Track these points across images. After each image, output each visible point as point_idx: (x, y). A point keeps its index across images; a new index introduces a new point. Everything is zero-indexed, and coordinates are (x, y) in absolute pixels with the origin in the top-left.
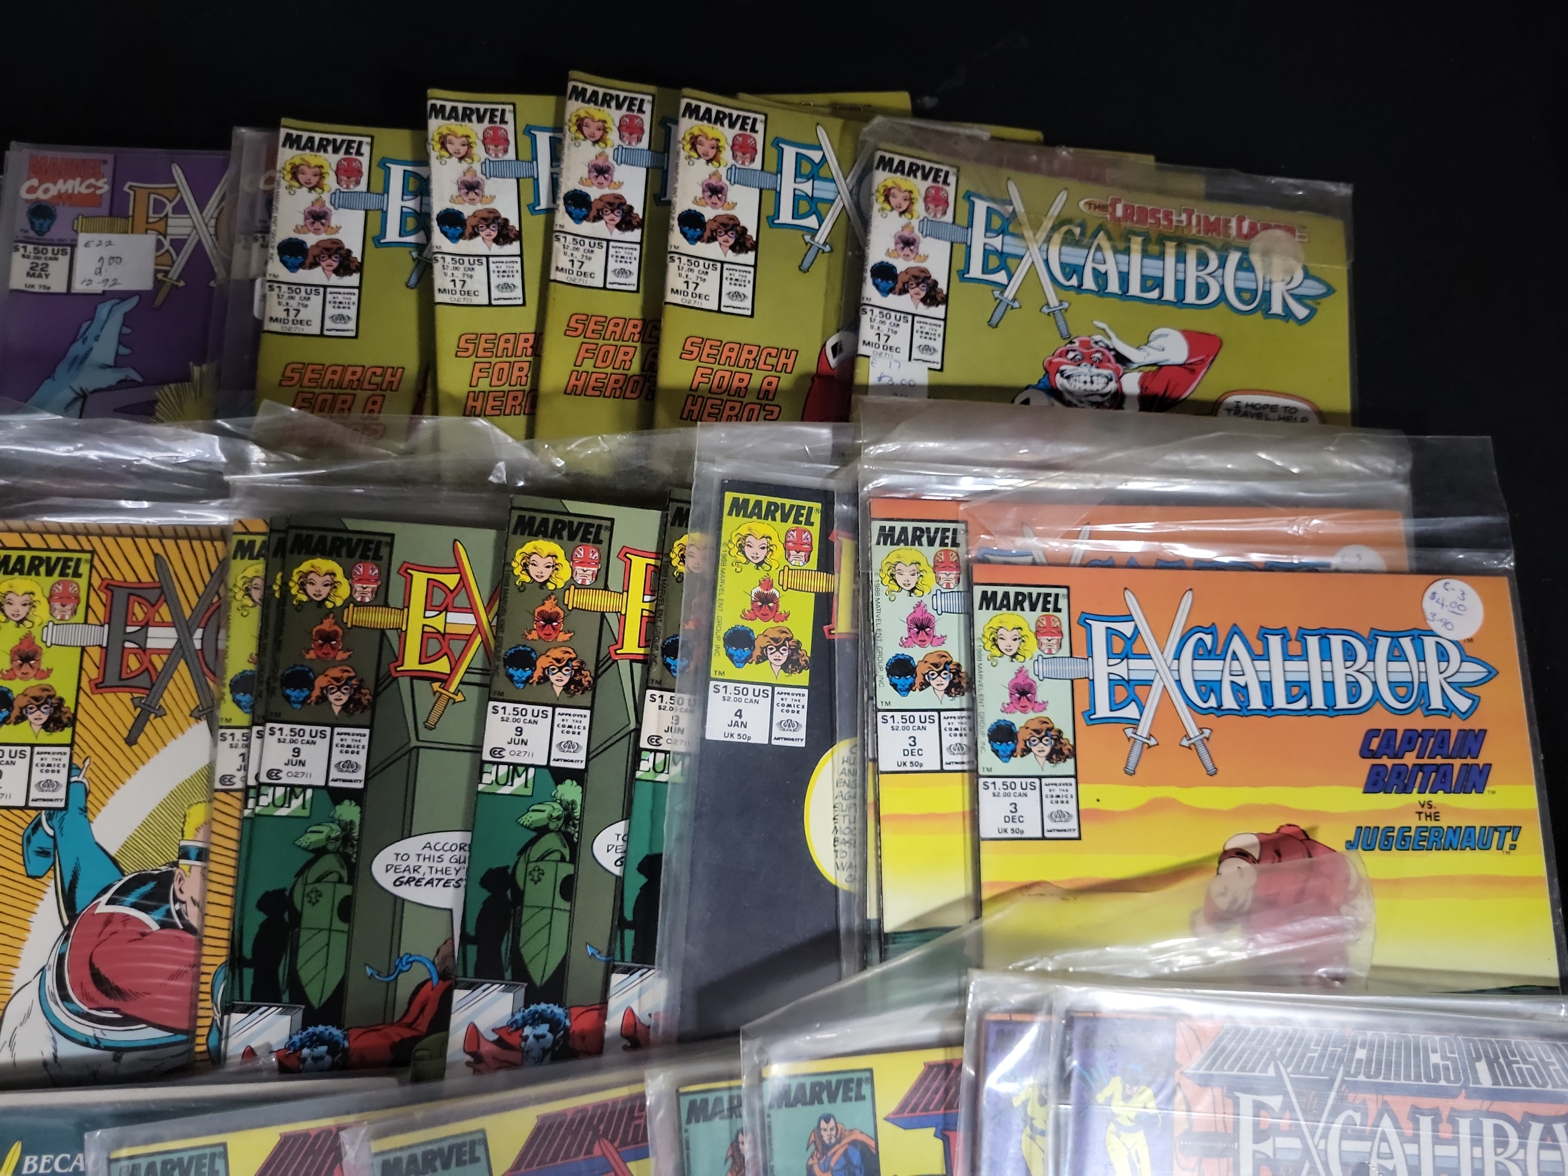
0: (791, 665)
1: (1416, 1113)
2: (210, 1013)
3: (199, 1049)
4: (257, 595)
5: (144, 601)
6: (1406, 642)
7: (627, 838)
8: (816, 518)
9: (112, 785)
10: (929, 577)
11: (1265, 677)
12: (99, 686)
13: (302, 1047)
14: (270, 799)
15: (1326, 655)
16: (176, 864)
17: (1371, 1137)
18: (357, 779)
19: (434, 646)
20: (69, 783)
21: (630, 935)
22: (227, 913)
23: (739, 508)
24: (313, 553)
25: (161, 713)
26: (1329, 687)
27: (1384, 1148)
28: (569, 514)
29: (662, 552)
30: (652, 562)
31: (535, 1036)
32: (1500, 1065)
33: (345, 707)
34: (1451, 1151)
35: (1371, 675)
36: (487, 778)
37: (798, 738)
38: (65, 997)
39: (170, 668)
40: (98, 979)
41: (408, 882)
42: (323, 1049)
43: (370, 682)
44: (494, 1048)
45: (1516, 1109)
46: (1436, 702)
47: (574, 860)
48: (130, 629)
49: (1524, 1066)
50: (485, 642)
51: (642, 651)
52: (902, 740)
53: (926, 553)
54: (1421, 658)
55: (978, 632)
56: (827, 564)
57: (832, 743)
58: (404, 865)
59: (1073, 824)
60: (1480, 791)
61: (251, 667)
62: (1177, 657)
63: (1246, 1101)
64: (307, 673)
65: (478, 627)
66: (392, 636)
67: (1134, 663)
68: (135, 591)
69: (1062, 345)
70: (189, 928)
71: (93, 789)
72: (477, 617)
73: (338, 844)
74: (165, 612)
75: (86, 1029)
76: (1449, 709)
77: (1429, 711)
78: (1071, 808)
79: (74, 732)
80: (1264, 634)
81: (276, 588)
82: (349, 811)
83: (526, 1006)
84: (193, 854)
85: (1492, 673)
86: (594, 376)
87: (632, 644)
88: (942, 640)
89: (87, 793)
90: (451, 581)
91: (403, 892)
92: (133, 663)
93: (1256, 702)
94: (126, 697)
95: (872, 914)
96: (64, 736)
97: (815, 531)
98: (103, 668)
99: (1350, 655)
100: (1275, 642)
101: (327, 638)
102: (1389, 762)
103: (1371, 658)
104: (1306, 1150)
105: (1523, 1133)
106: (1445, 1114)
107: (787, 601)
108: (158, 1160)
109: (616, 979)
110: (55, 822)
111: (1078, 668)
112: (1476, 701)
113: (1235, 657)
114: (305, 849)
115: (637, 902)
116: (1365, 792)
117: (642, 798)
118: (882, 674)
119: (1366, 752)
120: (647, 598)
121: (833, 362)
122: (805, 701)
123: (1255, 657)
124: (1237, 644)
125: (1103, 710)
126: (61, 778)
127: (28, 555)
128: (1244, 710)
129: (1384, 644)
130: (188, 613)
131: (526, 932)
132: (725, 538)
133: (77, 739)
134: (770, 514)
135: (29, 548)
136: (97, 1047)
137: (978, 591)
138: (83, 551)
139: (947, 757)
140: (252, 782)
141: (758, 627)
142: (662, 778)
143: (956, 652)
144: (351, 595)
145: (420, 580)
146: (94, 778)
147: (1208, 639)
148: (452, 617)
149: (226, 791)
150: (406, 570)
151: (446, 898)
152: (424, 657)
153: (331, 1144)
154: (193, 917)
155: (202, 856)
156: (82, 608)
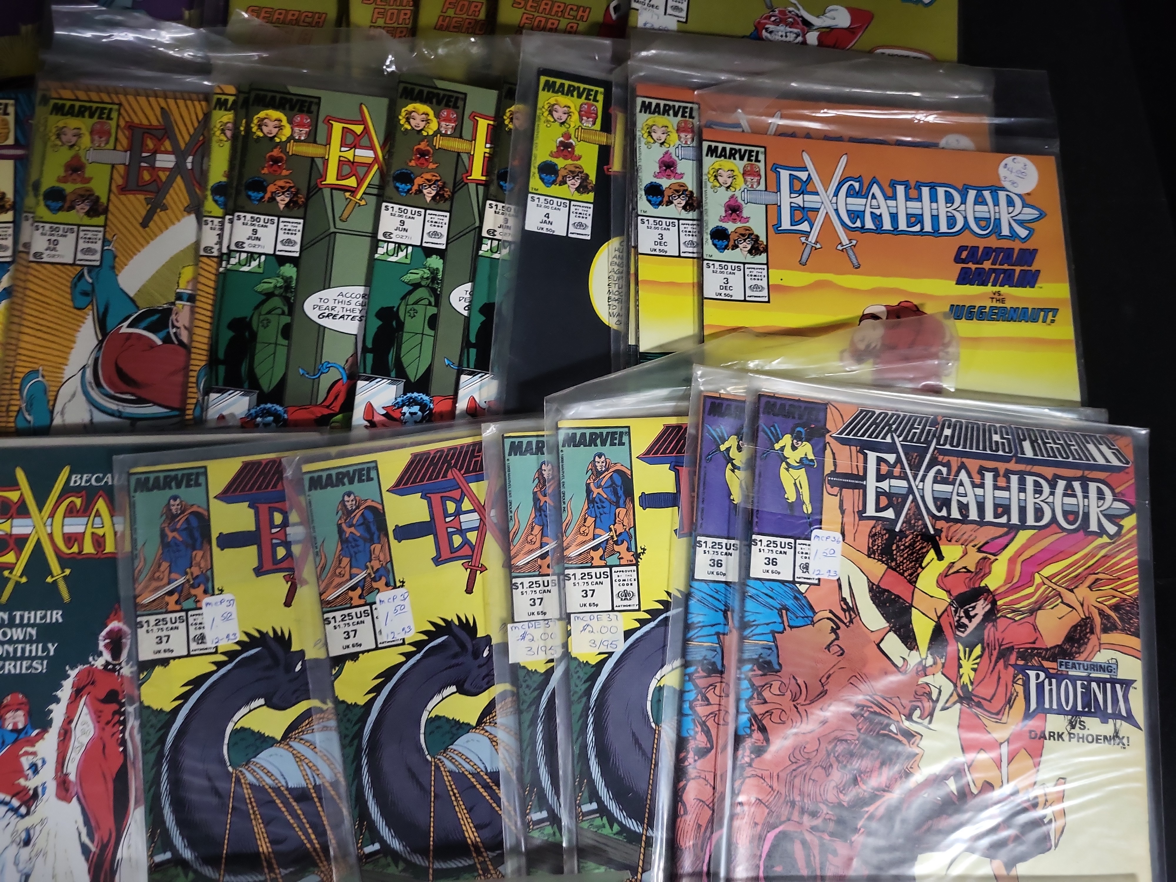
0: (582, 188)
2: (196, 396)
3: (187, 417)
4: (229, 133)
5: (153, 137)
6: (987, 194)
7: (472, 294)
8: (600, 97)
9: (132, 252)
10: (674, 136)
11: (894, 211)
12: (124, 190)
13: (256, 417)
14: (237, 260)
15: (934, 199)
16: (173, 304)
17: (953, 483)
18: (295, 251)
19: (346, 169)
20: (103, 251)
21: (473, 352)
22: (207, 333)
23: (550, 87)
24: (267, 106)
25: (164, 208)
26: (935, 218)
27: (961, 490)
28: (437, 88)
29: (498, 117)
30: (491, 123)
31: (410, 413)
32: (1039, 445)
33: (287, 205)
34: (1005, 494)
35: (963, 213)
36: (381, 251)
37: (586, 234)
38: (98, 384)
39: (171, 180)
40: (121, 374)
41: (328, 316)
42: (271, 418)
43: (304, 191)
44: (383, 418)
45: (1049, 472)
46: (1005, 231)
47: (437, 304)
48: (144, 155)
49: (1054, 446)
50: (380, 169)
51: (484, 178)
52: (654, 234)
53: (672, 121)
54: (996, 203)
55: (705, 170)
56: (607, 127)
57: (608, 239)
58: (325, 305)
59: (765, 293)
60: (1033, 287)
61: (224, 179)
62: (836, 194)
63: (872, 456)
64: (262, 182)
65: (376, 159)
66: (319, 162)
67: (807, 197)
68: (148, 131)
69: (766, 12)
70: (181, 343)
71: (119, 254)
72: (376, 153)
73: (282, 290)
74: (167, 144)
75: (113, 406)
76: (1014, 235)
77: (1000, 237)
78: (764, 283)
79: (106, 219)
80: (893, 184)
81: (242, 129)
82: (289, 270)
83: (405, 394)
84: (185, 297)
85: (1042, 215)
86: (455, 20)
87: (477, 173)
88: (681, 175)
89: (115, 257)
90: (358, 129)
91: (323, 322)
92: (146, 176)
93: (887, 225)
94: (141, 197)
95: (632, 342)
96: (101, 220)
97: (600, 105)
98: (126, 177)
99: (949, 199)
100: (900, 190)
101: (276, 161)
102: (973, 266)
103: (964, 202)
105: (1053, 486)
107: (580, 148)
108: (162, 475)
109: (464, 378)
110: (94, 274)
111: (770, 198)
112: (1031, 231)
113: (874, 197)
114: (260, 293)
115: (479, 331)
116: (958, 283)
117: (483, 270)
118: (641, 193)
119: (958, 259)
120: (488, 145)
121: (614, 16)
122: (591, 211)
123: (887, 198)
124: (875, 189)
125: (786, 224)
126: (98, 246)
128: (879, 229)
129: (972, 194)
130: (183, 145)
131: (405, 348)
132: (540, 105)
133: (109, 223)
134: (570, 92)
135: (77, 100)
136: (120, 417)
137: (705, 145)
138: (113, 103)
139: (683, 248)
140: (225, 250)
141: (561, 163)
142: (496, 256)
143: (691, 185)
144: (292, 135)
145: (337, 128)
146: (119, 247)
147: (857, 185)
148: (359, 152)
149: (208, 257)
150: (328, 121)
151: (352, 327)
152: (340, 176)
153: (277, 467)
154: (184, 337)
155: (191, 298)
156: (112, 140)
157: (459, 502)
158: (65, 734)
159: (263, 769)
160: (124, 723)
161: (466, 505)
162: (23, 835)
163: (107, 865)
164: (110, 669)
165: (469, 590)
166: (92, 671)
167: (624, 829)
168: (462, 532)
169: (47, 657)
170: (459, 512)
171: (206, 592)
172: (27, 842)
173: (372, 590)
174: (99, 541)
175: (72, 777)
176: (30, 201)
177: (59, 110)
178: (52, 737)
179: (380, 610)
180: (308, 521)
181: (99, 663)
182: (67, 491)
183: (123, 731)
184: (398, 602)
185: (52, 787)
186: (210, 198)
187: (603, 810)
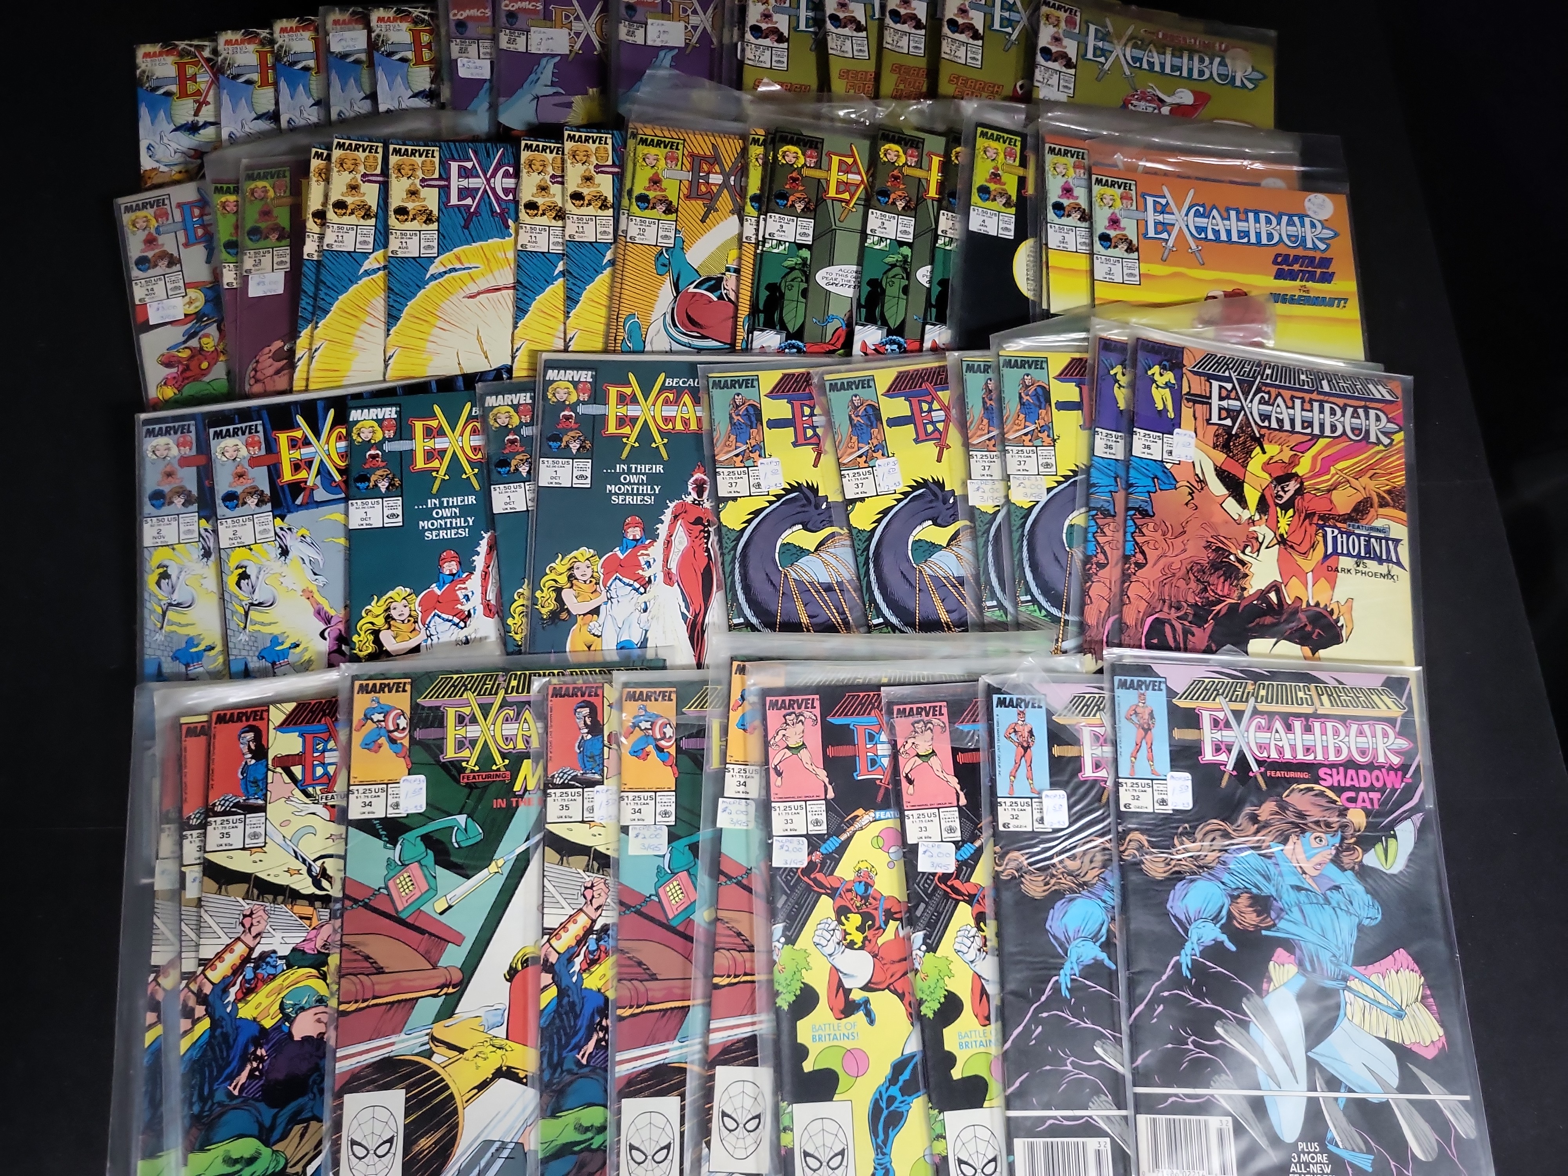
0: (1007, 204)
1: (1292, 398)
4: (761, 161)
5: (707, 162)
6: (1296, 219)
7: (932, 272)
8: (1018, 144)
9: (695, 239)
10: (1071, 170)
11: (1228, 228)
12: (688, 197)
13: (787, 347)
14: (769, 245)
15: (1257, 220)
16: (724, 274)
17: (1273, 405)
18: (809, 240)
19: (842, 188)
20: (675, 237)
21: (934, 310)
22: (749, 294)
23: (984, 135)
24: (788, 144)
25: (716, 210)
26: (1258, 235)
27: (1278, 410)
28: (904, 135)
29: (947, 155)
30: (942, 159)
31: (891, 349)
32: (1333, 383)
33: (803, 210)
34: (1310, 414)
35: (1279, 231)
36: (869, 241)
37: (1010, 235)
38: (675, 325)
39: (720, 192)
40: (689, 318)
41: (832, 284)
42: (797, 349)
43: (814, 200)
44: (873, 351)
45: (1341, 401)
46: (1309, 245)
47: (908, 279)
48: (701, 174)
49: (1345, 385)
50: (865, 188)
51: (937, 196)
52: (1059, 236)
53: (1070, 161)
54: (1303, 225)
55: (1094, 193)
56: (1023, 164)
57: (1026, 238)
58: (830, 277)
59: (1137, 278)
60: (1330, 283)
61: (759, 192)
62: (1187, 215)
63: (1215, 384)
64: (785, 194)
65: (862, 181)
66: (824, 182)
67: (1166, 216)
68: (704, 158)
69: (1132, 92)
70: (730, 300)
72: (862, 177)
73: (801, 266)
74: (717, 168)
75: (685, 339)
76: (1315, 248)
77: (1305, 248)
78: (1136, 272)
80: (1228, 210)
81: (770, 158)
82: (805, 253)
83: (887, 336)
84: (732, 270)
85: (1336, 235)
86: (904, 91)
87: (933, 192)
88: (1077, 198)
89: (684, 242)
90: (850, 161)
91: (830, 288)
92: (703, 188)
93: (1224, 237)
94: (700, 203)
95: (1045, 306)
97: (1018, 149)
98: (690, 189)
99: (1269, 221)
100: (1233, 214)
101: (795, 180)
102: (1286, 268)
103: (1279, 224)
104: (1242, 408)
105: (1344, 411)
106: (1307, 399)
107: (1005, 177)
108: (729, 379)
109: (928, 327)
110: (669, 252)
111: (1140, 215)
112: (1328, 246)
113: (1214, 218)
114: (786, 267)
115: (938, 297)
116: (1275, 278)
117: (939, 256)
118: (1050, 208)
119: (1275, 262)
120: (940, 174)
121: (1020, 92)
122: (1013, 220)
123: (1223, 219)
124: (1215, 212)
125: (1151, 233)
126: (672, 234)
127: (656, 139)
128: (1218, 239)
129: (1285, 219)
130: (727, 169)
131: (886, 306)
132: (977, 147)
133: (679, 219)
134: (998, 139)
135: (656, 136)
136: (690, 347)
137: (1094, 177)
138: (680, 139)
139: (1079, 247)
140: (760, 238)
141: (992, 186)
142: (948, 248)
143: (1083, 203)
144: (805, 163)
145: (835, 159)
147: (1201, 209)
148: (850, 176)
149: (748, 243)
150: (829, 155)
151: (849, 292)
152: (838, 192)
153: (807, 377)
154: (732, 296)
155: (737, 271)
156: (680, 163)
157: (930, 404)
158: (668, 543)
159: (802, 569)
160: (708, 538)
161: (936, 405)
162: (643, 606)
163: (699, 627)
164: (697, 504)
165: (939, 460)
166: (684, 504)
167: (1049, 614)
168: (933, 423)
169: (654, 494)
170: (930, 410)
171: (760, 456)
172: (645, 611)
173: (872, 458)
174: (686, 422)
175: (674, 571)
176: (625, 202)
177: (644, 142)
178: (660, 544)
179: (878, 471)
180: (827, 413)
181: (689, 499)
182: (663, 389)
183: (707, 543)
184: (891, 466)
185: (660, 576)
186: (749, 203)
187: (1034, 601)
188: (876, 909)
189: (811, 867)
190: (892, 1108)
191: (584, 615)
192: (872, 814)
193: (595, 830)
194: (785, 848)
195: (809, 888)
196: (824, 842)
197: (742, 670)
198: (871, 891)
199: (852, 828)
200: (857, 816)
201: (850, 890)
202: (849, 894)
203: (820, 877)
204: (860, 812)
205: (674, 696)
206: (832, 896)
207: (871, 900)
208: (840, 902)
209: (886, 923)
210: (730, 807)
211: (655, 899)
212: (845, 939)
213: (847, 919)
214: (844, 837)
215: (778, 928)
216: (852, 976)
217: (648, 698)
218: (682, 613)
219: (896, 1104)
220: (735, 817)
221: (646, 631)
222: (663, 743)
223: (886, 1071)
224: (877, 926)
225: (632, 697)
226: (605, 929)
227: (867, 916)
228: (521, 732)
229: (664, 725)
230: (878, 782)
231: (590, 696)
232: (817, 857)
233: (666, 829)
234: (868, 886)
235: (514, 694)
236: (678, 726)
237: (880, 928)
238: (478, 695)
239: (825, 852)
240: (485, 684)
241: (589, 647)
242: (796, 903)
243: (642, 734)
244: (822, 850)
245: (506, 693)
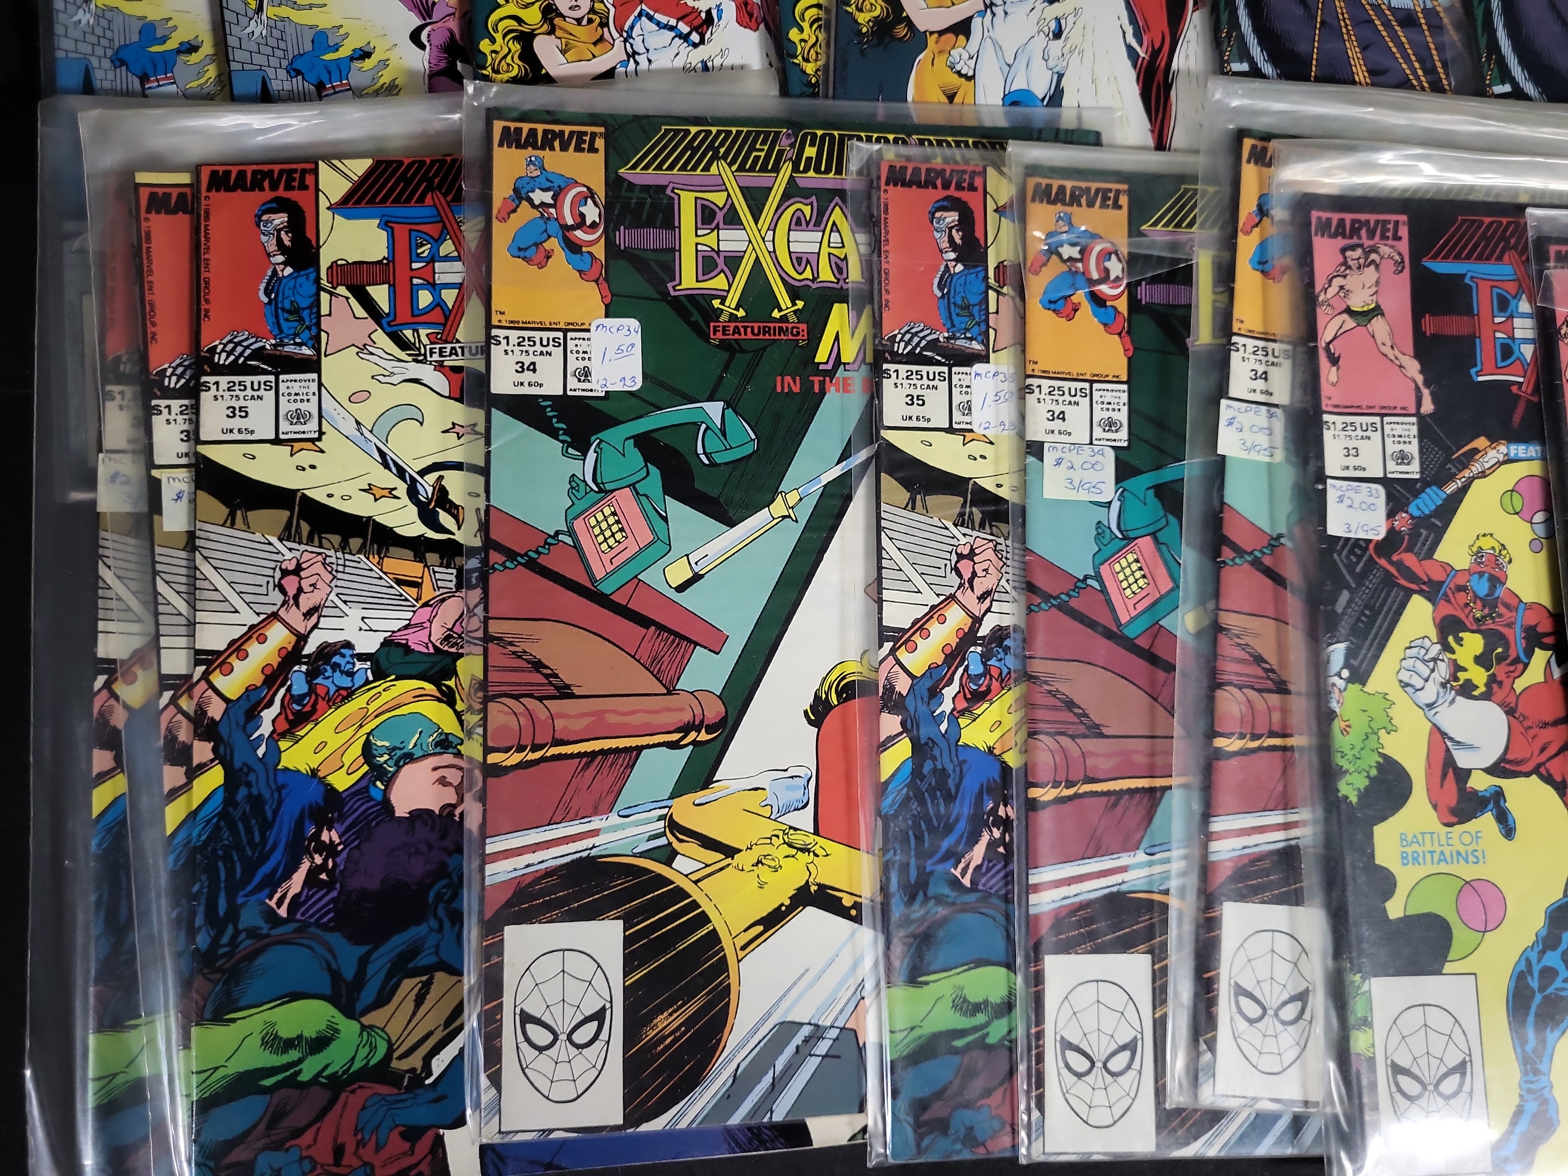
188: (1510, 625)
189: (1393, 539)
190: (1550, 990)
191: (941, 33)
192: (1503, 449)
193: (976, 448)
194: (1347, 502)
195: (1388, 581)
196: (1416, 494)
197: (1261, 158)
198: (1500, 592)
199: (1467, 473)
200: (1476, 451)
201: (1462, 588)
202: (1462, 598)
203: (1409, 560)
204: (1481, 442)
205: (1124, 200)
206: (1430, 597)
207: (1501, 609)
208: (1446, 610)
209: (1530, 654)
210: (1240, 418)
211: (1096, 585)
212: (1456, 679)
213: (1459, 641)
214: (1451, 488)
215: (1337, 652)
216: (1471, 747)
217: (1075, 200)
218: (1129, 48)
219: (1558, 983)
220: (1250, 437)
221: (1060, 76)
222: (1104, 288)
223: (1537, 922)
224: (1513, 655)
225: (1047, 196)
226: (999, 635)
227: (1493, 638)
228: (825, 250)
229: (1106, 255)
230: (1514, 389)
231: (959, 187)
232: (1402, 522)
233: (1111, 455)
234: (1496, 581)
235: (811, 173)
236: (1133, 261)
237: (1517, 660)
238: (741, 168)
239: (1417, 513)
240: (752, 148)
241: (951, 97)
242: (1367, 607)
243: (1064, 268)
244: (1413, 509)
245: (795, 169)
